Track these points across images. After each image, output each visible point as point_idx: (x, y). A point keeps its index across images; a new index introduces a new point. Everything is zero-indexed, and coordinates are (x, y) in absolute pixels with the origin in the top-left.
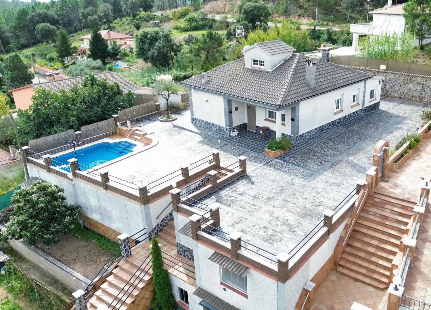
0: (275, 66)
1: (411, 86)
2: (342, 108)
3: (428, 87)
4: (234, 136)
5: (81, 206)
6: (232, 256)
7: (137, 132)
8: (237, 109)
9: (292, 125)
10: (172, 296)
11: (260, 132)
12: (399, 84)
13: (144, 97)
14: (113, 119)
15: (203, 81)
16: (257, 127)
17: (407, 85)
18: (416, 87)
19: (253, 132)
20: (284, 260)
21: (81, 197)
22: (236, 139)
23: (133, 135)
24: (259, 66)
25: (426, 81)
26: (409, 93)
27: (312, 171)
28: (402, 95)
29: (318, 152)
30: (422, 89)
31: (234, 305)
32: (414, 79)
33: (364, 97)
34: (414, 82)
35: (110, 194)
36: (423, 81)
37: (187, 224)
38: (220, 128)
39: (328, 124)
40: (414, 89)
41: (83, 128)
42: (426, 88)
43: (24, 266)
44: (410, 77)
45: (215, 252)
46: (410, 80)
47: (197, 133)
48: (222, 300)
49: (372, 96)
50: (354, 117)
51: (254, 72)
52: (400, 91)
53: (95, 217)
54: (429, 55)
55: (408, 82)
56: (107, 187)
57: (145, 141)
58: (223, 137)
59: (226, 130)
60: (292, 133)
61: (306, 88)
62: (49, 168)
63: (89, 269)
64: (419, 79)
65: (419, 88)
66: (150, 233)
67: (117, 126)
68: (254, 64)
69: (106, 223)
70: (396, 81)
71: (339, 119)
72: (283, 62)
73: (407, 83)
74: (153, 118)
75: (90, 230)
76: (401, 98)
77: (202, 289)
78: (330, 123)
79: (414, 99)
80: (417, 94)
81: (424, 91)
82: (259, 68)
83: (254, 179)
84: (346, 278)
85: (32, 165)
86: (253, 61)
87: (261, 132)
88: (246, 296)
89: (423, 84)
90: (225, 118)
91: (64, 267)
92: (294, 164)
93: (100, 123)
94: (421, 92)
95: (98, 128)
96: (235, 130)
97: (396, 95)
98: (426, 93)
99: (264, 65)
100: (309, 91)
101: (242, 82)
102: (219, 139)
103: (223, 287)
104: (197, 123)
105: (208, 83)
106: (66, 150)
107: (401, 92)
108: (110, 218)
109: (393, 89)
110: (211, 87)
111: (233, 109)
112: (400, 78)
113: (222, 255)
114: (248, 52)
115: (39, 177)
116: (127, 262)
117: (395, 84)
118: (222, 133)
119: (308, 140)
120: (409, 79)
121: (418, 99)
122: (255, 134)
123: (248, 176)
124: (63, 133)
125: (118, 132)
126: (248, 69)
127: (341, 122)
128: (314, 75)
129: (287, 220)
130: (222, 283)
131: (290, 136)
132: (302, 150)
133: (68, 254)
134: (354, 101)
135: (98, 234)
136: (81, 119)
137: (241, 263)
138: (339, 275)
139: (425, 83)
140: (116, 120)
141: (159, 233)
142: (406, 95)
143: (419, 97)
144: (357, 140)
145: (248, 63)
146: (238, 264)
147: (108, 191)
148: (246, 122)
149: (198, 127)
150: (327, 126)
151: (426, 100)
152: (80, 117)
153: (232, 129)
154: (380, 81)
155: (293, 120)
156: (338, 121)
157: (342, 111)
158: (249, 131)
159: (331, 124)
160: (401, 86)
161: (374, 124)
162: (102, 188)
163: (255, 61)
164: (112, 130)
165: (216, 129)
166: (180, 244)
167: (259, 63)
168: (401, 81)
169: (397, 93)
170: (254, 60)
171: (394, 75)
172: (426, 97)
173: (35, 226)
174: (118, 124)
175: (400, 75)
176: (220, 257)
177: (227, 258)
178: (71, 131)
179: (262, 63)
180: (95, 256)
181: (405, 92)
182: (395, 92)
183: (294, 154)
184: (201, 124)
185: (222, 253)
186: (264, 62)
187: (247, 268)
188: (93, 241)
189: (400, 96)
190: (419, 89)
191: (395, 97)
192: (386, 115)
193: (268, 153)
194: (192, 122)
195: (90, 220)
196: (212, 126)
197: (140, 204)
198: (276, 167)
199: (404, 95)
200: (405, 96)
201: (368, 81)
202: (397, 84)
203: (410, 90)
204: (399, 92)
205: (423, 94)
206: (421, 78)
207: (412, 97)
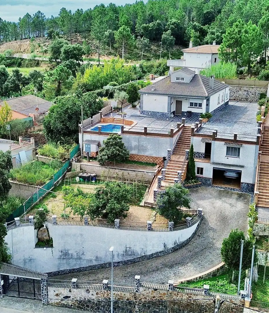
1: (240, 92)
3: (251, 92)
12: (233, 92)
18: (243, 93)
25: (249, 89)
26: (240, 96)
28: (235, 98)
30: (247, 94)
32: (242, 88)
34: (243, 90)
40: (243, 94)
42: (249, 93)
44: (239, 87)
46: (240, 89)
52: (234, 95)
55: (239, 90)
65: (245, 93)
73: (238, 91)
76: (235, 100)
79: (243, 100)
80: (244, 97)
81: (249, 95)
89: (248, 91)
112: (234, 88)
120: (239, 89)
139: (249, 90)
142: (238, 98)
143: (246, 98)
151: (250, 100)
160: (234, 93)
168: (234, 90)
172: (250, 98)
181: (237, 96)
190: (246, 94)
191: (231, 99)
200: (237, 98)
203: (240, 95)
204: (234, 96)
205: (247, 96)
206: (246, 88)
207: (242, 98)
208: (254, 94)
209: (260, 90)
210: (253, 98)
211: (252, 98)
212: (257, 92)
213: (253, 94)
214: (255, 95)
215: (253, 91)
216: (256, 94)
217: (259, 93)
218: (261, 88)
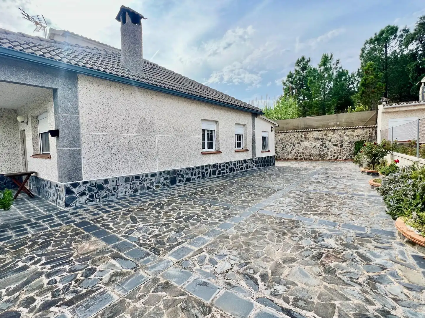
1: (306, 143)
3: (330, 141)
12: (291, 143)
17: (302, 143)
18: (314, 144)
25: (326, 135)
26: (306, 152)
28: (297, 155)
30: (322, 145)
32: (309, 134)
33: (254, 142)
34: (311, 139)
36: (321, 135)
40: (312, 147)
42: (327, 142)
44: (303, 134)
46: (305, 136)
52: (294, 151)
55: (303, 139)
64: (316, 134)
65: (318, 144)
73: (302, 141)
76: (296, 159)
79: (313, 158)
80: (316, 152)
81: (326, 147)
89: (322, 139)
94: (321, 148)
97: (290, 157)
98: (328, 149)
107: (295, 153)
109: (285, 151)
112: (292, 136)
117: (287, 144)
120: (303, 136)
121: (318, 157)
139: (325, 137)
142: (301, 154)
143: (320, 155)
151: (330, 157)
160: (294, 145)
168: (293, 139)
169: (290, 155)
171: (285, 135)
172: (329, 153)
175: (292, 133)
181: (300, 152)
182: (288, 153)
189: (294, 157)
190: (318, 145)
191: (288, 159)
199: (299, 155)
200: (300, 156)
202: (289, 144)
203: (306, 149)
204: (293, 153)
205: (324, 150)
206: (318, 132)
207: (310, 156)
208: (339, 145)
209: (351, 133)
210: (338, 154)
211: (335, 153)
212: (346, 138)
213: (336, 145)
214: (342, 146)
215: (335, 137)
216: (345, 144)
217: (352, 140)
218: (355, 129)
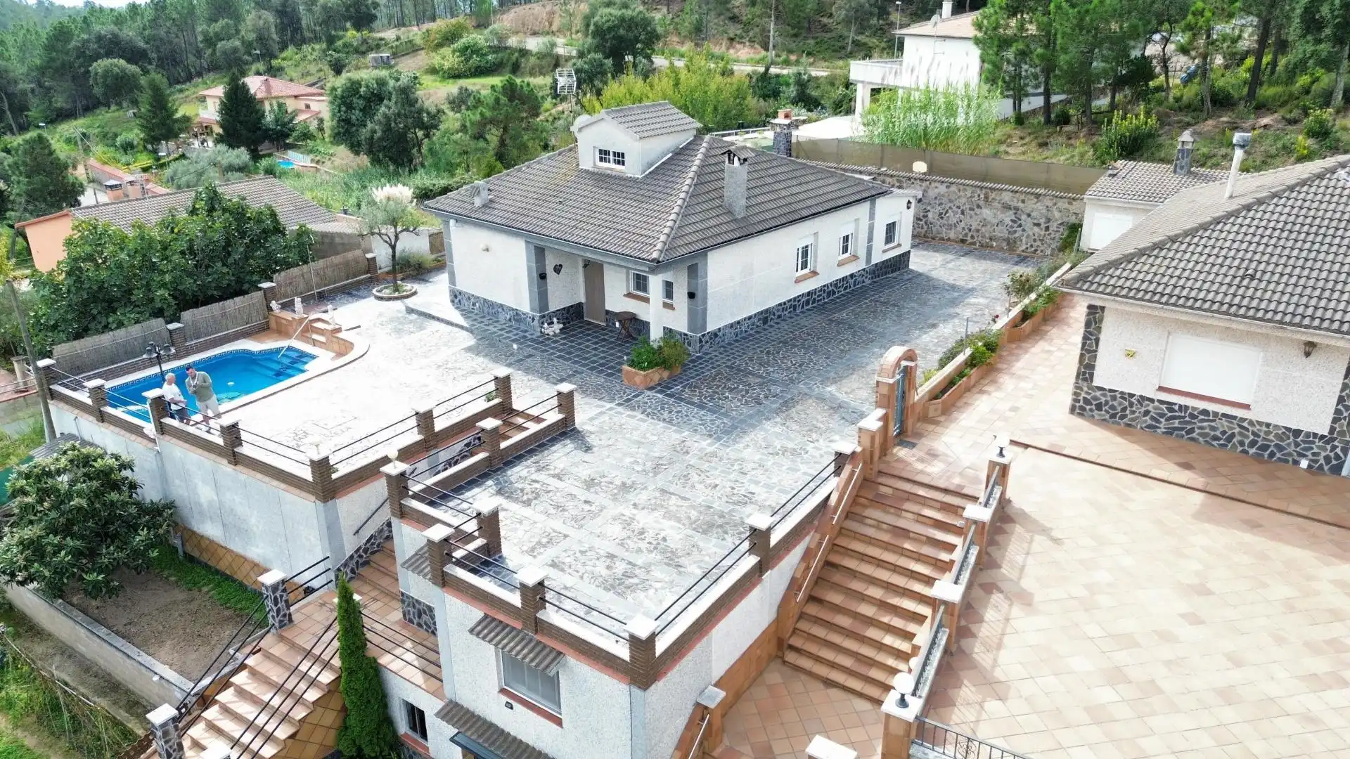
0: (652, 165)
1: (986, 213)
2: (815, 267)
3: (1029, 215)
4: (551, 334)
5: (177, 503)
6: (525, 626)
7: (319, 325)
8: (558, 269)
9: (690, 310)
10: (388, 721)
11: (614, 324)
12: (959, 207)
13: (337, 240)
14: (260, 293)
15: (478, 202)
16: (608, 312)
17: (978, 211)
18: (1000, 216)
19: (597, 326)
20: (643, 634)
21: (177, 482)
22: (556, 342)
23: (308, 330)
24: (612, 165)
25: (1023, 201)
26: (983, 229)
27: (733, 418)
28: (966, 235)
29: (753, 375)
30: (1013, 221)
31: (531, 743)
32: (993, 196)
33: (870, 239)
34: (996, 204)
35: (243, 475)
36: (1015, 200)
37: (422, 548)
38: (517, 316)
39: (780, 304)
40: (996, 221)
41: (187, 315)
42: (1024, 217)
43: (39, 649)
44: (984, 191)
45: (486, 616)
46: (986, 198)
47: (462, 327)
48: (503, 731)
49: (890, 237)
50: (846, 288)
51: (600, 178)
52: (962, 224)
53: (210, 530)
54: (1036, 138)
55: (981, 203)
56: (236, 459)
57: (336, 347)
58: (524, 337)
59: (533, 319)
60: (690, 329)
61: (726, 218)
62: (101, 411)
63: (194, 656)
64: (1006, 197)
65: (1008, 217)
66: (339, 570)
67: (270, 309)
68: (601, 160)
69: (236, 546)
70: (951, 201)
71: (809, 293)
72: (670, 155)
73: (979, 206)
74: (359, 290)
75: (199, 563)
76: (963, 241)
77: (457, 705)
78: (785, 303)
79: (995, 244)
80: (1001, 232)
81: (1020, 226)
82: (612, 169)
83: (592, 440)
84: (803, 677)
85: (62, 405)
86: (597, 153)
87: (617, 325)
88: (559, 722)
89: (1016, 209)
90: (531, 291)
91: (132, 650)
92: (693, 404)
93: (229, 303)
94: (1012, 227)
95: (224, 315)
96: (555, 320)
97: (952, 235)
98: (1024, 230)
99: (623, 164)
100: (733, 226)
101: (570, 203)
102: (514, 341)
103: (505, 699)
104: (464, 302)
105: (487, 205)
106: (145, 368)
107: (963, 229)
108: (244, 532)
109: (944, 222)
110: (495, 216)
111: (550, 271)
112: (962, 193)
113: (501, 622)
114: (586, 132)
115: (77, 434)
116: (282, 638)
117: (950, 208)
118: (523, 328)
119: (730, 344)
120: (982, 196)
121: (1004, 244)
122: (604, 329)
123: (579, 432)
124: (137, 326)
125: (273, 324)
126: (587, 172)
127: (813, 303)
128: (744, 186)
129: (664, 539)
130: (503, 691)
131: (686, 335)
132: (713, 368)
133: (144, 619)
134: (845, 250)
135: (217, 572)
136: (183, 293)
137: (545, 640)
138: (788, 671)
139: (1021, 205)
140: (269, 295)
141: (361, 570)
142: (975, 234)
143: (1008, 241)
144: (848, 344)
145: (588, 160)
146: (539, 643)
147: (239, 468)
148: (583, 300)
149: (466, 314)
150: (778, 311)
151: (1024, 247)
152: (180, 288)
153: (547, 318)
154: (909, 202)
155: (691, 295)
156: (805, 299)
157: (814, 273)
158: (589, 323)
159: (788, 305)
160: (963, 213)
161: (894, 305)
162: (225, 462)
163: (604, 155)
164: (257, 321)
165: (508, 317)
166: (408, 597)
167: (611, 157)
168: (963, 200)
169: (953, 231)
170: (601, 151)
171: (948, 187)
172: (1024, 239)
173: (63, 553)
174: (274, 304)
175: (962, 187)
176: (497, 626)
177: (513, 628)
178: (157, 323)
179: (620, 158)
180: (208, 624)
181: (973, 228)
182: (950, 227)
183: (693, 378)
184: (474, 304)
185: (500, 617)
186: (623, 154)
187: (559, 653)
188: (205, 589)
189: (961, 237)
190: (1008, 221)
191: (949, 239)
192: (925, 284)
193: (631, 377)
194: (453, 301)
195: (198, 539)
196: (500, 310)
197: (313, 498)
198: (649, 410)
199: (970, 235)
200: (972, 237)
201: (881, 203)
202: (954, 208)
203: (985, 223)
204: (959, 229)
205: (1015, 232)
206: (1011, 194)
207: (991, 239)
208: (1043, 226)
209: (1066, 205)
210: (1038, 243)
211: (1035, 241)
212: (1057, 215)
213: (1038, 225)
214: (1047, 228)
215: (1037, 208)
216: (1053, 226)
217: (1066, 220)
218: (1074, 199)
